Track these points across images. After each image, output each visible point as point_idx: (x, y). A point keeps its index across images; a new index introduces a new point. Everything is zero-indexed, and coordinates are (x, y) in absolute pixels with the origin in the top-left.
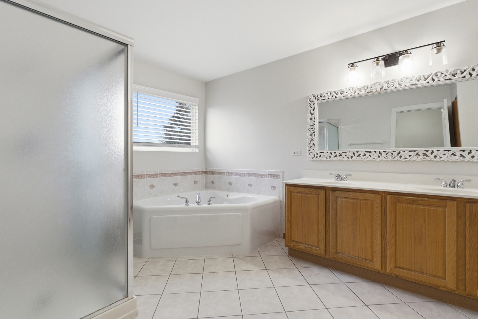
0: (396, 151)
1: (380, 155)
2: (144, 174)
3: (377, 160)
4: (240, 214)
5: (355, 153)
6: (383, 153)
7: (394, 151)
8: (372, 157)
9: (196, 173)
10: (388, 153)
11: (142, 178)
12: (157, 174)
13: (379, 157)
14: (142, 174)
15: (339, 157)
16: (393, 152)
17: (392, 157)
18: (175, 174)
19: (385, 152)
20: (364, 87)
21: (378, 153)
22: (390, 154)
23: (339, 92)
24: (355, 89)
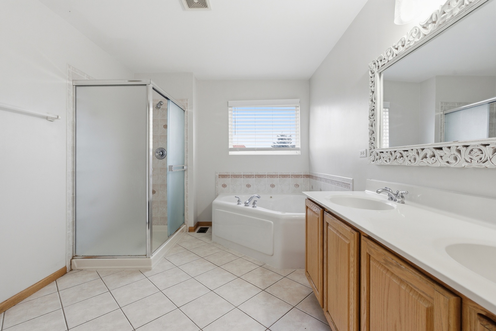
0: (488, 145)
1: (457, 154)
2: (241, 174)
3: (452, 166)
4: (272, 223)
5: (420, 151)
6: (463, 150)
7: (485, 145)
8: (445, 159)
9: (297, 176)
10: (472, 150)
11: (240, 177)
12: (253, 175)
13: (456, 159)
14: (240, 174)
15: (399, 159)
16: (483, 148)
17: (481, 159)
18: (272, 176)
19: (467, 146)
20: (431, 18)
21: (454, 151)
22: (476, 151)
23: (400, 44)
24: (419, 29)
